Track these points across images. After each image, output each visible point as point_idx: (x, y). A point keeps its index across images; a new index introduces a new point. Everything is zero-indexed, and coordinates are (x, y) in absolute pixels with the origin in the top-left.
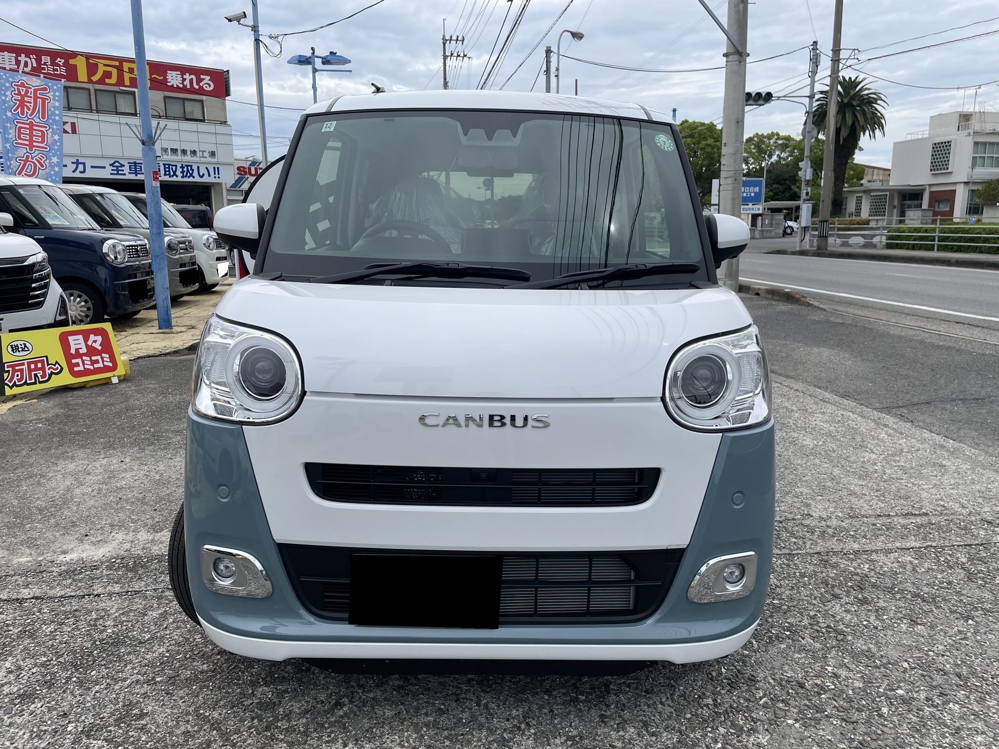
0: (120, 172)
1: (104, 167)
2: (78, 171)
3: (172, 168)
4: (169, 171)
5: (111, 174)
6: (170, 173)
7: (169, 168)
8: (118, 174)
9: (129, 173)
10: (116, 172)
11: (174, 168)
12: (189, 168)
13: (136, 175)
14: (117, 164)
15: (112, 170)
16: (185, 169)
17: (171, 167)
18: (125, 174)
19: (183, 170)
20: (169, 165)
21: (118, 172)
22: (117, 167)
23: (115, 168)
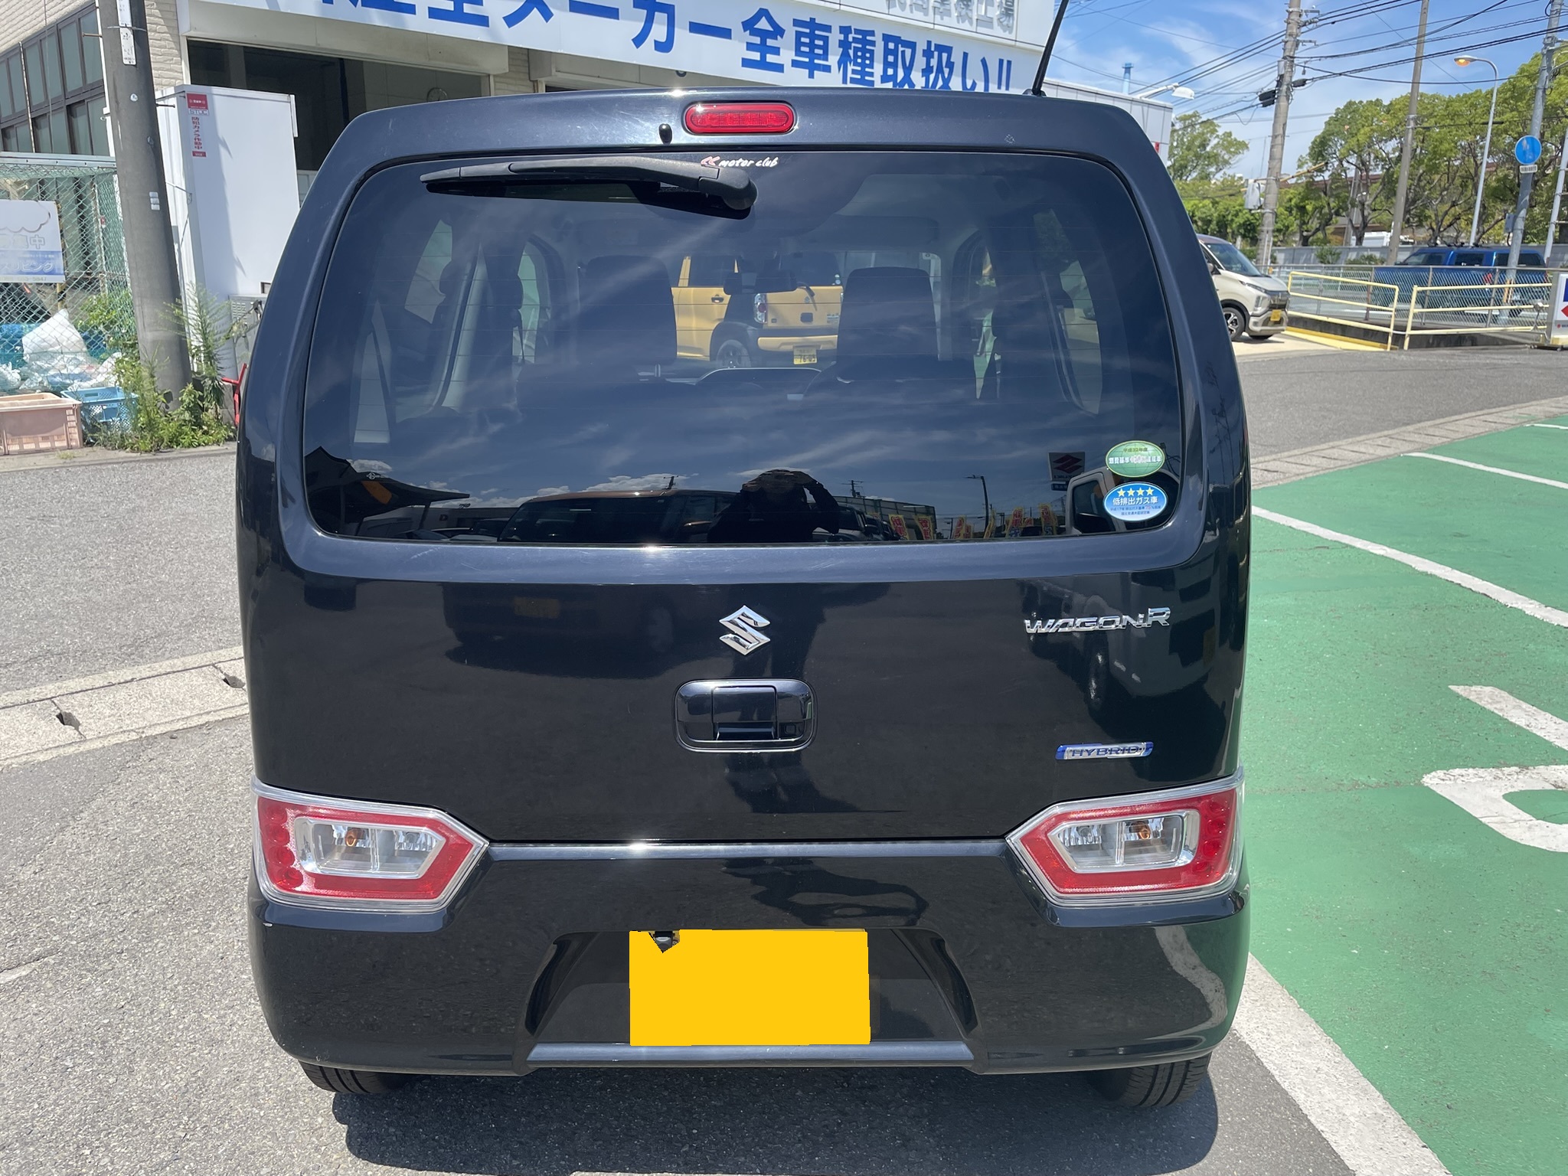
0: (771, 58)
1: (725, 33)
2: (649, 42)
3: (903, 52)
4: (894, 65)
5: (747, 63)
6: (896, 72)
7: (894, 52)
8: (762, 65)
9: (795, 64)
10: (756, 56)
11: (908, 52)
12: (945, 56)
13: (811, 76)
14: (763, 24)
15: (750, 47)
16: (934, 62)
17: (901, 49)
18: (779, 68)
19: (928, 62)
20: (897, 40)
21: (763, 57)
22: (764, 34)
23: (757, 40)
